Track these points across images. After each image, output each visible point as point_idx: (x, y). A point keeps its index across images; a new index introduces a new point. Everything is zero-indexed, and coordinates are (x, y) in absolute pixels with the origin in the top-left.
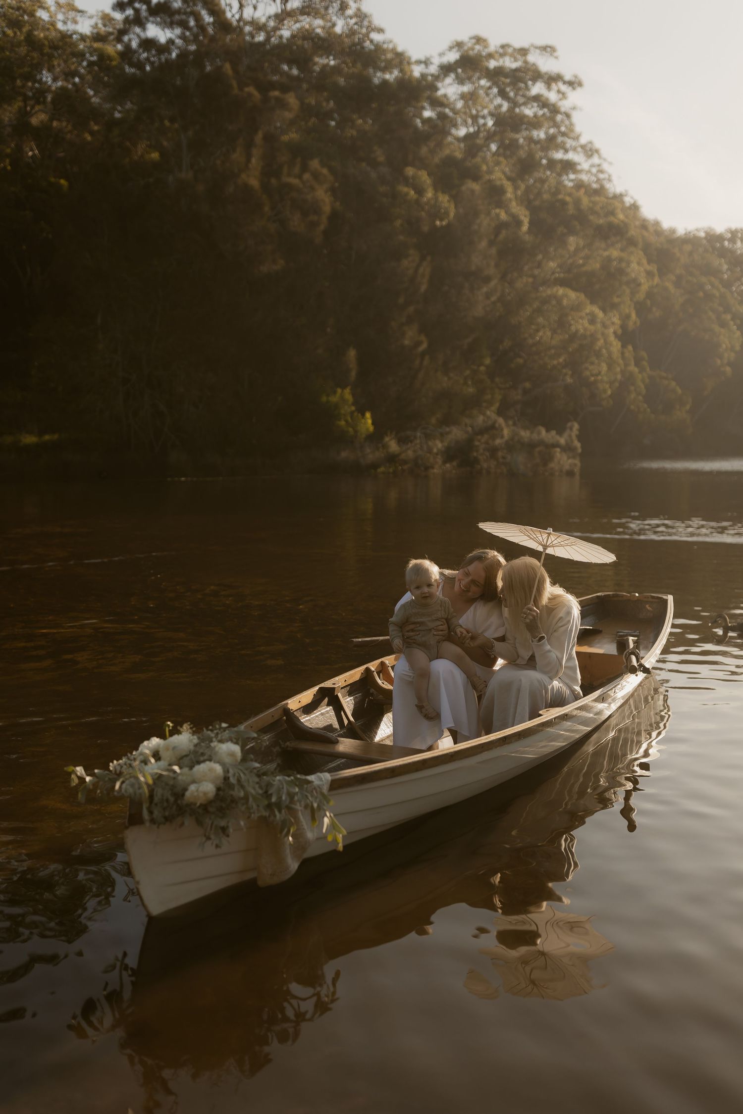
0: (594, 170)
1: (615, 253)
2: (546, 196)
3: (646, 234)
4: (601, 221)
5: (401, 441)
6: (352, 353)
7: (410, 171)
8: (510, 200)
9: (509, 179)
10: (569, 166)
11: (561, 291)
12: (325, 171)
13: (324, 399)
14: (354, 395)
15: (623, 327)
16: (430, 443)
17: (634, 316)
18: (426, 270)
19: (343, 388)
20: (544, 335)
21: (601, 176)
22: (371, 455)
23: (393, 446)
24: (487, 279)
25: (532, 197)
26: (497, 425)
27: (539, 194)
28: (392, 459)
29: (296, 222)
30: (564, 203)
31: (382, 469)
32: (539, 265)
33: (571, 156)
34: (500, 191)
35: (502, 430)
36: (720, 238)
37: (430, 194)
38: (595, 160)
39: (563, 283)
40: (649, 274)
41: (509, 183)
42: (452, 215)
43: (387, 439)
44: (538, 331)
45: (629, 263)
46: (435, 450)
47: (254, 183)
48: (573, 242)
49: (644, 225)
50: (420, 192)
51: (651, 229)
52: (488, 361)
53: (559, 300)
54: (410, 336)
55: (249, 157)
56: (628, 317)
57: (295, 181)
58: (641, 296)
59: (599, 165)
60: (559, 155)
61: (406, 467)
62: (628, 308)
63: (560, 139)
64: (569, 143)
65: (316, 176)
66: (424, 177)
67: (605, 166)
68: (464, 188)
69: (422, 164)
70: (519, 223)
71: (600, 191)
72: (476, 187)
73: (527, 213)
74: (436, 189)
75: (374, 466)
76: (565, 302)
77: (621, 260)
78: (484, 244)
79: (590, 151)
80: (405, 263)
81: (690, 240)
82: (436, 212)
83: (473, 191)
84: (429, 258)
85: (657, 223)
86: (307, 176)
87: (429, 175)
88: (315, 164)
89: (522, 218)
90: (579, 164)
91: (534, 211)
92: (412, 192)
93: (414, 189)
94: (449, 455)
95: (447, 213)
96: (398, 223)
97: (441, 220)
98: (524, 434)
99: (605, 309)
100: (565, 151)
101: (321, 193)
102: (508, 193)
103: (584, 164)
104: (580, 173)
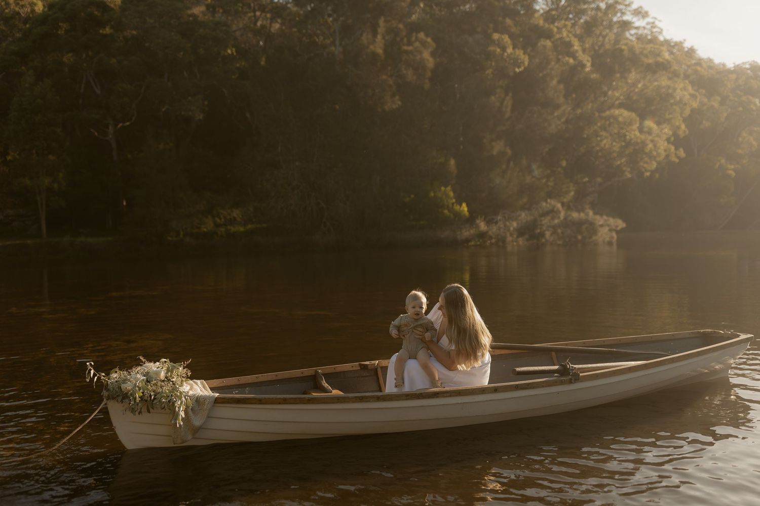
0: (649, 27)
1: (663, 83)
2: (608, 46)
3: (699, 68)
4: (651, 61)
5: (489, 222)
6: (452, 162)
7: (496, 36)
8: (577, 51)
9: (575, 36)
10: (626, 25)
12: (429, 40)
13: (432, 194)
14: (454, 192)
15: (675, 134)
16: (508, 223)
17: (683, 127)
18: (509, 101)
19: (446, 186)
20: (606, 143)
21: (655, 30)
22: (466, 233)
23: (483, 226)
24: (558, 107)
25: (597, 48)
26: (555, 209)
27: (603, 45)
28: (482, 235)
29: (410, 75)
30: (621, 50)
31: (472, 243)
32: (605, 94)
33: (628, 17)
34: (569, 45)
35: (560, 212)
37: (510, 50)
38: (649, 20)
39: (621, 106)
40: (693, 96)
41: (576, 40)
42: (526, 63)
43: (478, 221)
44: (601, 141)
45: (675, 89)
46: (512, 229)
47: (380, 51)
48: (633, 76)
49: (699, 62)
50: (504, 49)
51: (704, 65)
52: (564, 163)
53: (615, 118)
54: (498, 147)
55: (375, 35)
56: (679, 128)
57: (410, 48)
58: (687, 112)
59: (653, 23)
60: (617, 18)
61: (493, 241)
62: (678, 122)
63: (617, 6)
64: (624, 8)
65: (424, 44)
66: (506, 38)
67: (657, 23)
68: (539, 44)
69: (504, 30)
70: (584, 66)
71: (654, 40)
72: (548, 43)
73: (590, 59)
74: (514, 48)
75: (467, 241)
76: (620, 119)
77: (669, 87)
78: (555, 82)
79: (639, 13)
80: (493, 98)
82: (516, 63)
83: (545, 47)
84: (510, 94)
85: (710, 60)
86: (417, 44)
87: (509, 37)
88: (421, 36)
89: (585, 62)
90: (633, 23)
91: (597, 57)
92: (498, 50)
93: (499, 47)
94: (521, 232)
95: (523, 62)
96: (489, 72)
97: (519, 67)
98: (575, 215)
99: (659, 123)
100: (623, 13)
101: (426, 55)
102: (576, 46)
103: (638, 22)
104: (637, 28)
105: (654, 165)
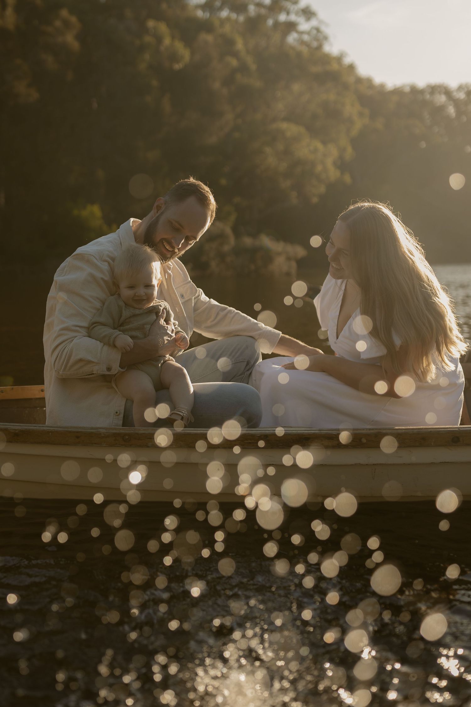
0: (314, 32)
1: (332, 97)
2: (273, 50)
3: (361, 87)
4: (319, 70)
7: (151, 24)
8: (241, 50)
9: (239, 33)
10: (291, 26)
11: (284, 126)
12: (74, 19)
13: (76, 213)
14: (102, 211)
15: (342, 157)
17: (349, 149)
19: (92, 205)
20: (271, 161)
21: (320, 36)
24: (221, 114)
25: (260, 50)
32: (269, 106)
33: (293, 18)
34: (232, 42)
36: (422, 92)
37: (167, 41)
38: (314, 23)
39: (287, 119)
40: (361, 114)
41: (239, 36)
42: (187, 59)
44: (266, 158)
45: (343, 105)
48: (297, 87)
50: (159, 39)
51: (366, 84)
53: (284, 133)
56: (344, 149)
57: (46, 28)
58: (355, 132)
59: (317, 27)
60: (282, 17)
62: (345, 143)
64: (291, 7)
65: (66, 23)
66: (163, 27)
67: (323, 28)
68: (200, 38)
69: (159, 17)
70: (249, 70)
72: (210, 38)
73: (255, 61)
74: (173, 38)
76: (288, 134)
77: (337, 102)
78: (218, 84)
79: (308, 13)
81: (398, 92)
82: (174, 57)
83: (207, 42)
84: (168, 95)
85: (370, 79)
86: (58, 23)
87: (167, 26)
88: (64, 13)
89: (250, 64)
90: (299, 24)
91: (262, 61)
92: (153, 41)
93: (155, 38)
95: (183, 57)
96: (143, 66)
97: (178, 63)
98: (248, 241)
99: (324, 143)
100: (288, 13)
101: (69, 38)
102: (240, 45)
103: (304, 26)
104: (302, 33)
105: (322, 189)
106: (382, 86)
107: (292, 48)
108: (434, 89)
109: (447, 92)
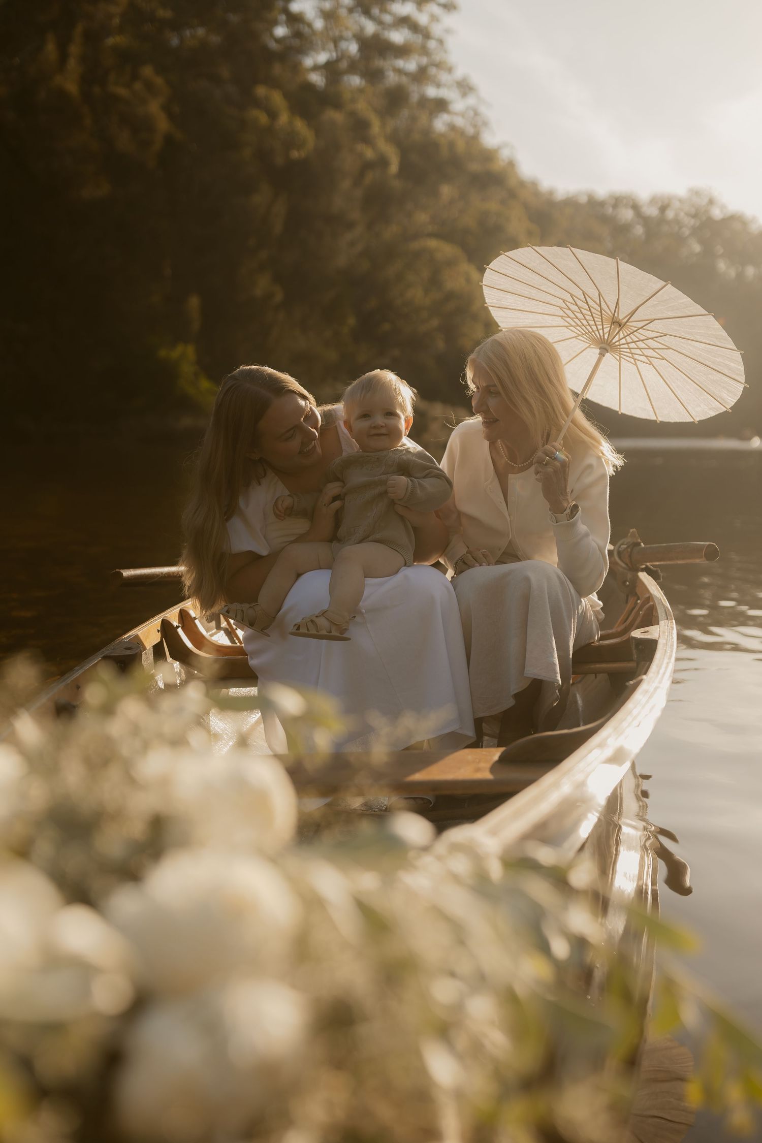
0: (470, 113)
1: (494, 206)
2: (416, 137)
3: (524, 191)
4: (478, 168)
6: (194, 302)
7: (261, 91)
8: (377, 136)
9: (375, 111)
10: (441, 105)
11: (433, 243)
12: (160, 81)
13: (162, 354)
14: (197, 353)
18: (280, 209)
19: (185, 343)
20: (416, 293)
21: (477, 121)
24: (350, 225)
25: (401, 136)
27: (410, 133)
29: (125, 140)
30: (437, 145)
32: (410, 215)
33: (443, 93)
34: (366, 124)
36: (602, 204)
37: (284, 118)
38: (471, 101)
39: (436, 235)
40: (529, 233)
41: (375, 116)
42: (311, 145)
44: (408, 288)
45: (508, 219)
47: (72, 87)
48: (447, 191)
50: (273, 115)
52: (351, 321)
53: (431, 254)
54: (262, 285)
55: (63, 57)
57: (122, 91)
59: (475, 107)
60: (431, 92)
63: (433, 71)
64: (444, 77)
65: (149, 86)
66: (277, 99)
67: (483, 109)
68: (324, 117)
69: (274, 83)
70: (387, 163)
71: (475, 138)
72: (338, 116)
73: (396, 152)
74: (291, 114)
76: (438, 256)
77: (500, 215)
78: (347, 183)
79: (465, 87)
80: (256, 198)
81: (570, 203)
82: (291, 141)
83: (334, 121)
84: (284, 195)
86: (138, 86)
87: (284, 96)
88: (148, 71)
89: (391, 157)
90: (452, 103)
91: (404, 151)
92: (264, 117)
93: (266, 112)
95: (305, 143)
96: (248, 152)
97: (298, 151)
100: (439, 86)
101: (154, 108)
102: (376, 127)
103: (458, 104)
106: (551, 193)
107: (442, 135)
108: (618, 201)
109: (635, 207)
